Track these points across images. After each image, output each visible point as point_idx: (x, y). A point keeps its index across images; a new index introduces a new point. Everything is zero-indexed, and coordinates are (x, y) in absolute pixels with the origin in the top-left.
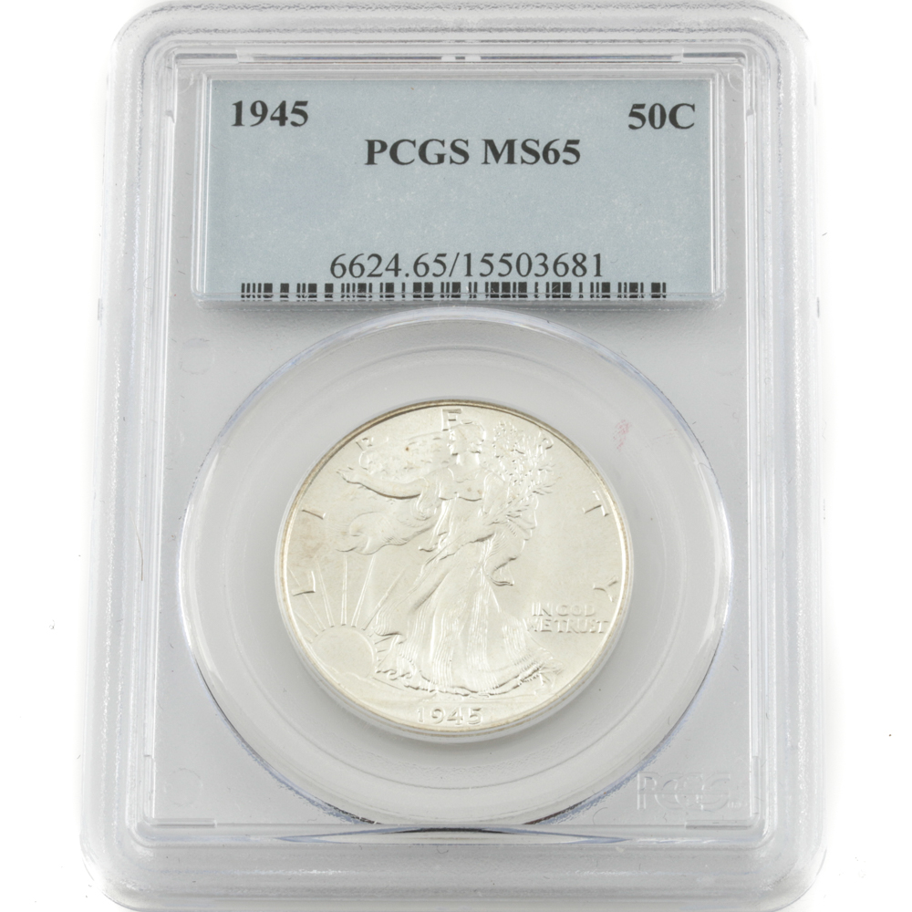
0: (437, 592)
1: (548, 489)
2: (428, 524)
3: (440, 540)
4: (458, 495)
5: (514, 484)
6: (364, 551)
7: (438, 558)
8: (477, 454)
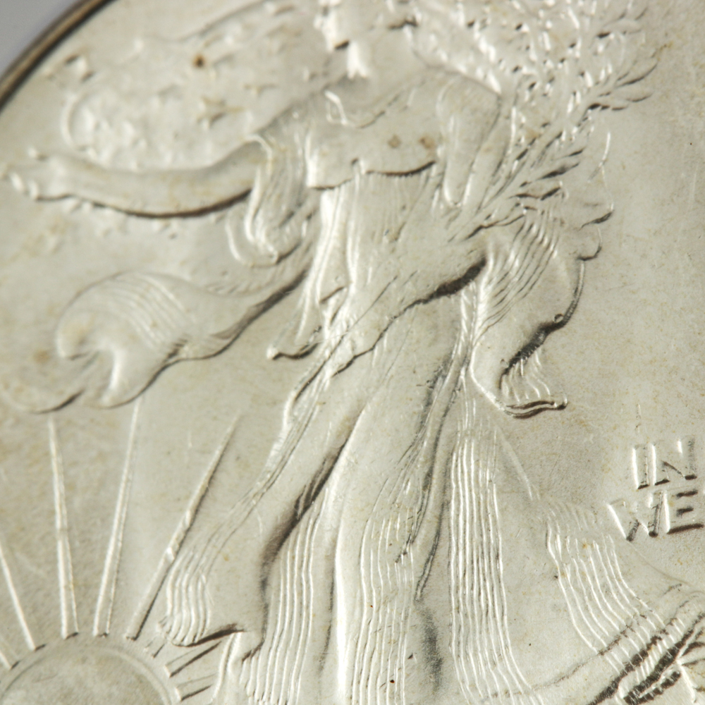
0: (336, 477)
1: (636, 89)
2: (288, 273)
3: (328, 314)
4: (364, 165)
5: (527, 96)
6: (106, 400)
7: (329, 371)
8: (407, 30)
